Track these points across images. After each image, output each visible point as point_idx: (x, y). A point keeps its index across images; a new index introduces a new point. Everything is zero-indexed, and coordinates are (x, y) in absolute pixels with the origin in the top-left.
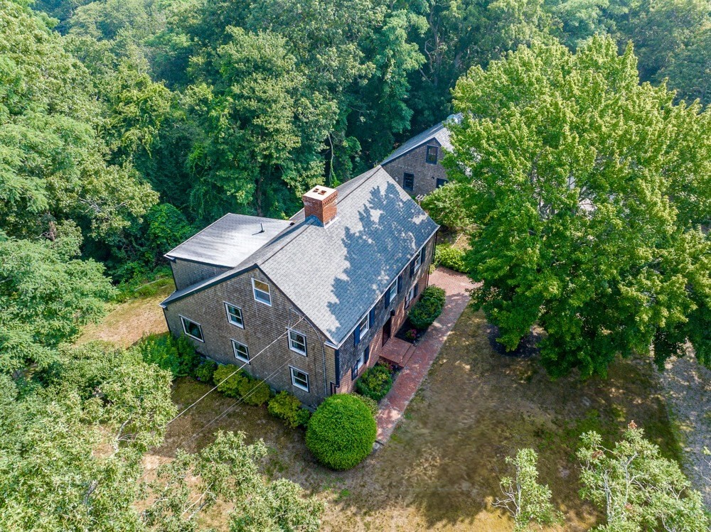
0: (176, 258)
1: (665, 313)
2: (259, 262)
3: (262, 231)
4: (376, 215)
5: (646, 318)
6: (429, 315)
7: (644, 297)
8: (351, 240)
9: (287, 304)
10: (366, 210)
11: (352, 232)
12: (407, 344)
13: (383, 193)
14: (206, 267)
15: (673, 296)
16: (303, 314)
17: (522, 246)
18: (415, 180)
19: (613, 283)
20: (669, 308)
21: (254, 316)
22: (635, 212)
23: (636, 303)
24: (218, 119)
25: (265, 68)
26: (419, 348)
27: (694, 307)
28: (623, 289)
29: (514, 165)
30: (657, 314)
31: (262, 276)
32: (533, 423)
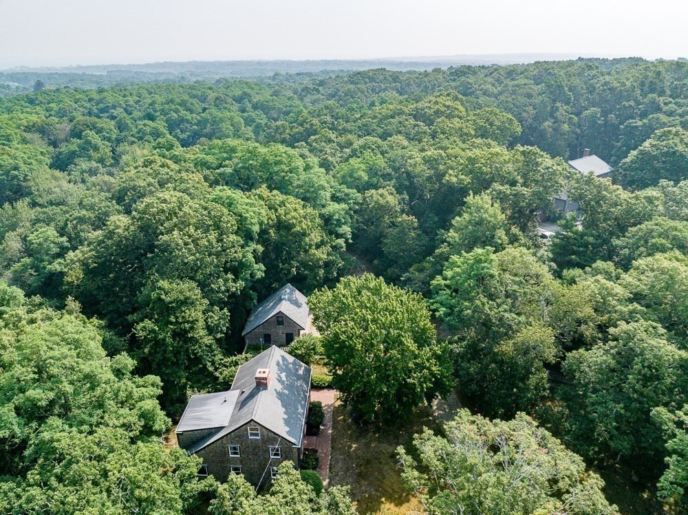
0: (183, 432)
1: (425, 386)
2: (253, 418)
3: (225, 401)
4: (283, 375)
5: (419, 390)
6: (320, 417)
7: (416, 382)
8: (280, 395)
9: (270, 434)
10: (279, 376)
11: (278, 391)
12: (315, 438)
13: (281, 362)
14: (206, 431)
15: (425, 378)
16: (280, 436)
17: (368, 375)
18: (272, 338)
19: (404, 380)
20: (425, 383)
21: (248, 446)
22: (403, 350)
23: (414, 384)
24: (164, 340)
25: (186, 302)
26: (320, 437)
27: (433, 380)
28: (408, 380)
29: (355, 344)
30: (422, 388)
31: (255, 424)
32: (388, 452)
